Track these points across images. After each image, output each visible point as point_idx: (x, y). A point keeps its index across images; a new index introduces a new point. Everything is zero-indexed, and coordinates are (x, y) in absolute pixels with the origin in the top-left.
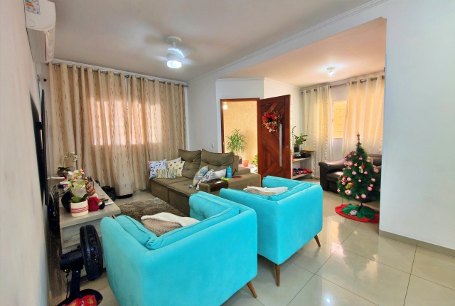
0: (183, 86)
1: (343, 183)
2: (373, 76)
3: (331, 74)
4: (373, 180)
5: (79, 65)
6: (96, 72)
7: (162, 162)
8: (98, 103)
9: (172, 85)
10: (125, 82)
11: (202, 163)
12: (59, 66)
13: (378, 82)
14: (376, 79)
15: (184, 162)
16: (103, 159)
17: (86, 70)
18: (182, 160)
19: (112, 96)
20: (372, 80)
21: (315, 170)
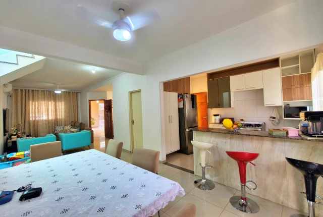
0: (77, 93)
5: (26, 89)
6: (33, 91)
8: (33, 103)
10: (46, 93)
12: (17, 90)
16: (34, 126)
17: (29, 91)
19: (40, 100)
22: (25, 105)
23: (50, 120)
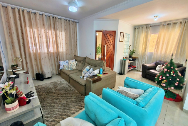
0: (76, 22)
1: (160, 79)
2: (175, 22)
3: (156, 19)
4: (178, 79)
5: (19, 7)
6: (29, 12)
7: (66, 62)
8: (31, 30)
9: (71, 21)
10: (45, 19)
11: (86, 64)
12: (7, 7)
14: (177, 23)
15: (76, 62)
16: (36, 60)
17: (23, 11)
18: (76, 60)
19: (39, 26)
20: (174, 23)
21: (137, 66)
22: (22, 33)
23: (52, 53)
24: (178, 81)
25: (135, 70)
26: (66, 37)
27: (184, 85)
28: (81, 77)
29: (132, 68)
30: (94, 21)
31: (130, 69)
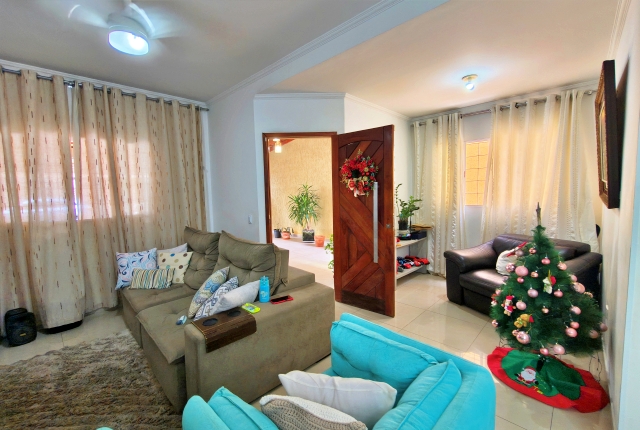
0: (197, 109)
1: (507, 312)
2: (538, 97)
3: (470, 87)
4: (576, 310)
7: (145, 254)
9: (175, 105)
11: (220, 260)
13: (548, 107)
14: (545, 101)
15: (190, 254)
18: (190, 248)
19: (31, 122)
20: (537, 102)
24: (576, 317)
25: (428, 272)
26: (157, 159)
27: (605, 330)
28: (183, 318)
29: (415, 265)
30: (255, 101)
31: (406, 272)
